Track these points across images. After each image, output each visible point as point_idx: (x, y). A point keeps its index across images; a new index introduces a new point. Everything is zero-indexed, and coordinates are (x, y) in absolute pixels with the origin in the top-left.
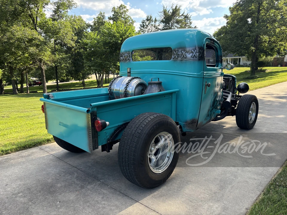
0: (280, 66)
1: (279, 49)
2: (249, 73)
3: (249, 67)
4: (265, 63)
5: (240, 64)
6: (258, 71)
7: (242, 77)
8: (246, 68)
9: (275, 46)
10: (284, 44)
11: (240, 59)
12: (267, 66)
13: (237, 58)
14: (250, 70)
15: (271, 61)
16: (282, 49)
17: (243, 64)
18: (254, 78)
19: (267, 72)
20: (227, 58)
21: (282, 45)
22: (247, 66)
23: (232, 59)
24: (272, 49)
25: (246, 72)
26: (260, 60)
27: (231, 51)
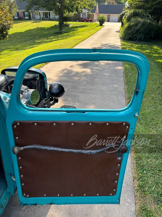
0: (78, 21)
1: (77, 7)
2: (58, 27)
3: (57, 21)
4: (68, 19)
5: (50, 17)
6: (64, 25)
7: (53, 31)
8: (55, 22)
9: (75, 4)
10: (80, 3)
11: (49, 13)
12: (70, 21)
13: (48, 12)
14: (58, 24)
15: (72, 17)
16: (79, 7)
17: (52, 18)
18: (62, 33)
19: (70, 26)
20: (40, 11)
21: (79, 3)
22: (55, 20)
23: (43, 13)
24: (72, 7)
25: (56, 25)
26: (65, 15)
27: (42, 6)
